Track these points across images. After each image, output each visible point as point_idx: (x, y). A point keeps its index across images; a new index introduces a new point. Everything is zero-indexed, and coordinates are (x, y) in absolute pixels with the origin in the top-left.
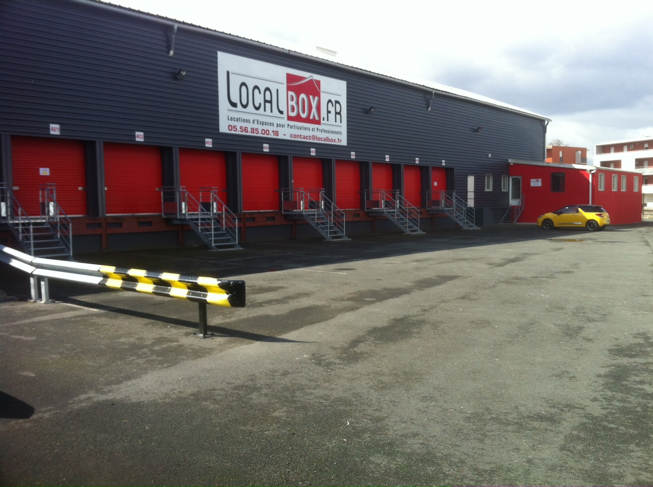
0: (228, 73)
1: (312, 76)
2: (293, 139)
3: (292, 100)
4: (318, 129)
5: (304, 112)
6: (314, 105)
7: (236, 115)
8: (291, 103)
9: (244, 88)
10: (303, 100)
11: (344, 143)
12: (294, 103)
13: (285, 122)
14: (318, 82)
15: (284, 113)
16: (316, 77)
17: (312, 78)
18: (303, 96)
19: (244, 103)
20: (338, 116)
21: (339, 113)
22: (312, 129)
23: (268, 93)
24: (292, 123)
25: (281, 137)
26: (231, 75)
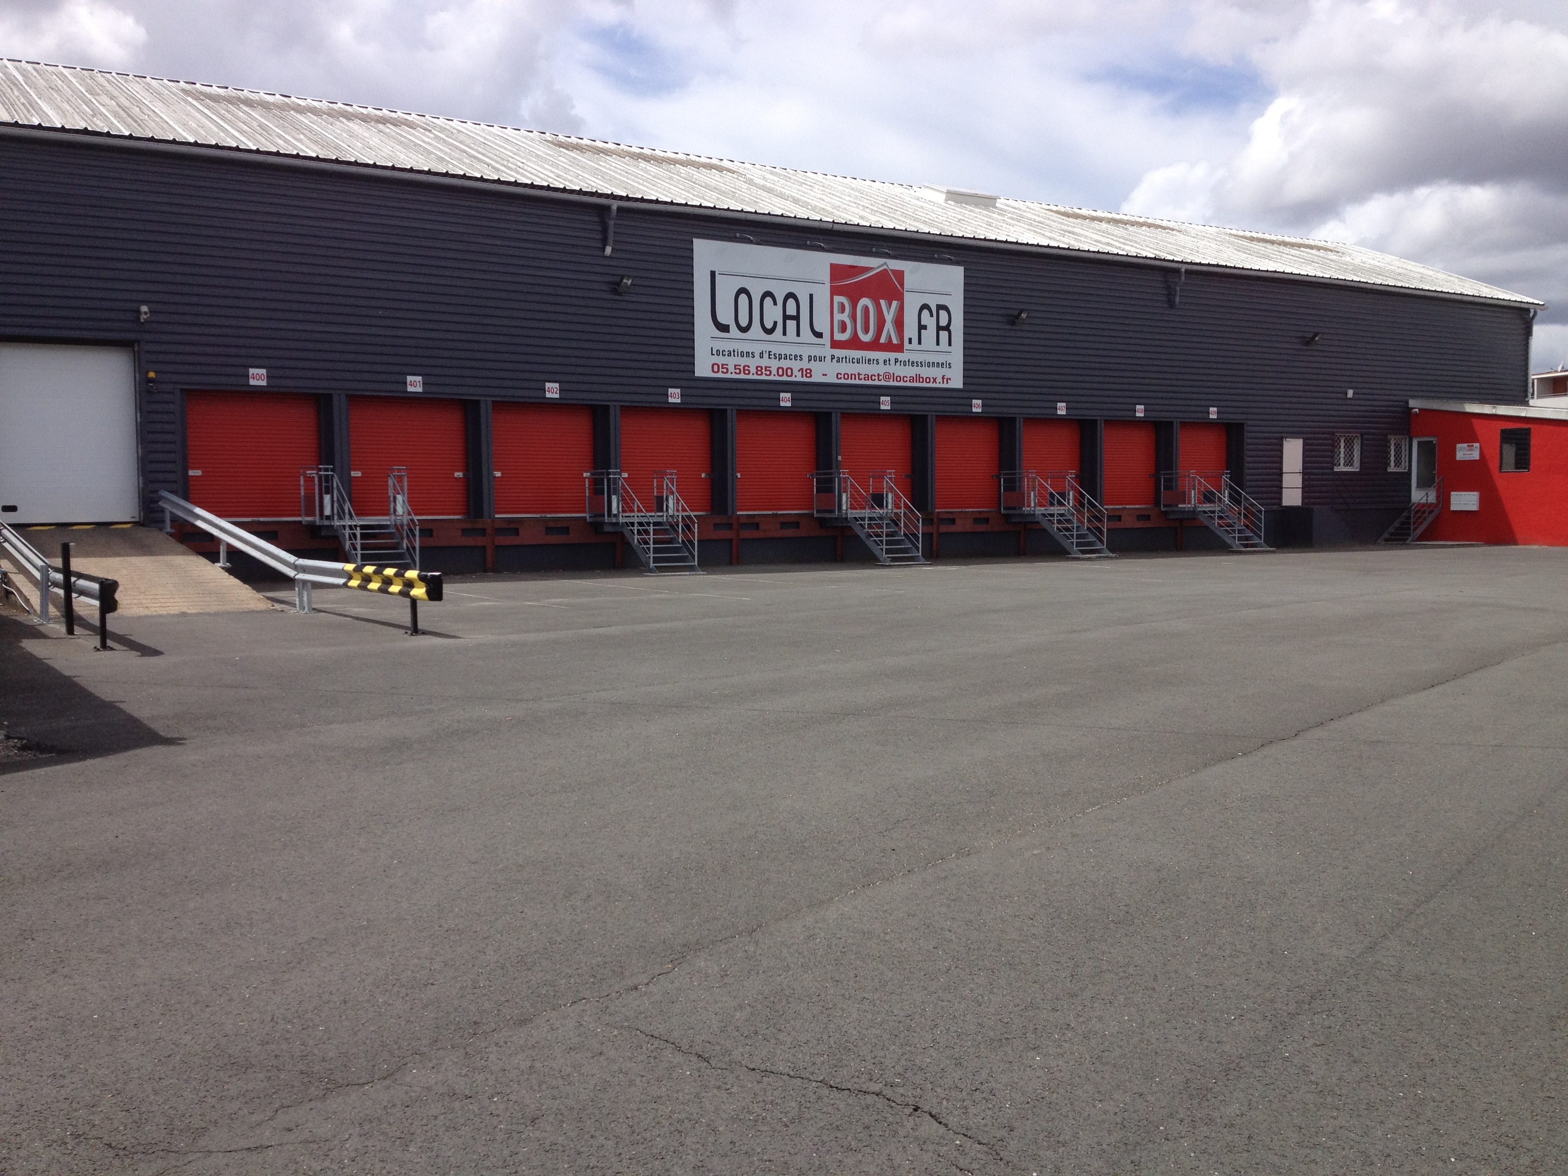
0: (713, 274)
1: (885, 263)
2: (843, 381)
3: (842, 309)
4: (896, 360)
5: (866, 330)
6: (889, 317)
7: (727, 346)
8: (838, 317)
9: (743, 298)
10: (866, 310)
11: (957, 382)
12: (845, 317)
13: (828, 351)
14: (900, 275)
15: (824, 335)
16: (894, 265)
17: (885, 267)
18: (865, 301)
19: (744, 323)
20: (944, 335)
21: (947, 328)
22: (885, 361)
23: (791, 302)
24: (840, 353)
25: (817, 378)
26: (718, 277)
